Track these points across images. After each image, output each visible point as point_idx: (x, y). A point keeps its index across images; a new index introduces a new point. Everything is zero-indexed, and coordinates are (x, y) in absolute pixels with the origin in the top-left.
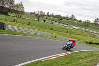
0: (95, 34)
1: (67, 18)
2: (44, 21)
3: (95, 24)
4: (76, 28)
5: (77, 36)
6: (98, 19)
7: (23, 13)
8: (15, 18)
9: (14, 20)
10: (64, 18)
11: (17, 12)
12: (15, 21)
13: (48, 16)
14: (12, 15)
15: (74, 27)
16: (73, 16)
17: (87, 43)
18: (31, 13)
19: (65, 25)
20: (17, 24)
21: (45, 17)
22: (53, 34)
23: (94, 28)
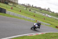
1: (45, 10)
2: (30, 10)
4: (50, 16)
7: (17, 4)
9: (12, 8)
10: (43, 9)
11: (14, 3)
13: (33, 7)
14: (10, 5)
15: (49, 16)
16: (49, 8)
17: (56, 27)
19: (43, 14)
20: (13, 11)
21: (31, 8)
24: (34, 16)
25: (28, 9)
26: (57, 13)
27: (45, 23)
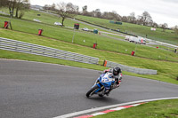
1: (132, 20)
2: (77, 27)
5: (156, 63)
7: (27, 7)
8: (8, 20)
9: (6, 23)
10: (125, 19)
11: (13, 5)
12: (6, 26)
13: (86, 14)
16: (146, 14)
18: (46, 8)
20: (13, 34)
21: (78, 17)
22: (97, 57)
24: (95, 46)
25: (70, 23)
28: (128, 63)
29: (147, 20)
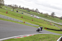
0: (51, 23)
1: (33, 11)
2: (17, 11)
3: (52, 16)
5: (39, 23)
6: (54, 13)
7: (4, 5)
10: (31, 10)
13: (20, 8)
15: (37, 17)
16: (37, 9)
17: (45, 28)
18: (9, 6)
19: (31, 15)
21: (18, 9)
23: (51, 19)
24: (22, 17)
25: (15, 10)
26: (45, 14)
27: (34, 25)
28: (31, 23)
29: (37, 11)
